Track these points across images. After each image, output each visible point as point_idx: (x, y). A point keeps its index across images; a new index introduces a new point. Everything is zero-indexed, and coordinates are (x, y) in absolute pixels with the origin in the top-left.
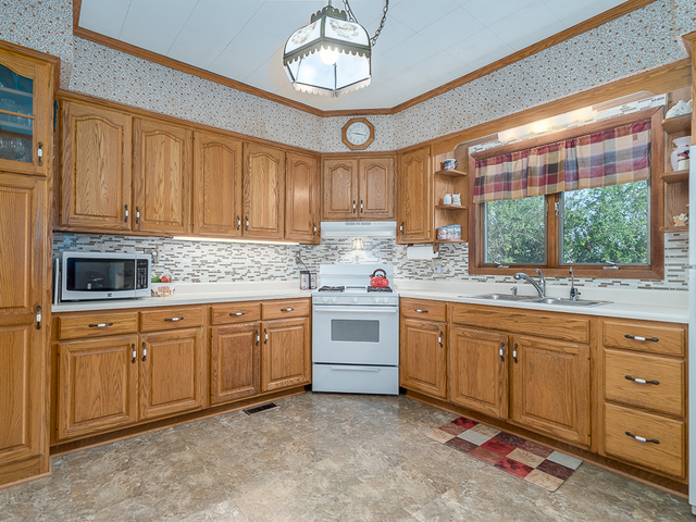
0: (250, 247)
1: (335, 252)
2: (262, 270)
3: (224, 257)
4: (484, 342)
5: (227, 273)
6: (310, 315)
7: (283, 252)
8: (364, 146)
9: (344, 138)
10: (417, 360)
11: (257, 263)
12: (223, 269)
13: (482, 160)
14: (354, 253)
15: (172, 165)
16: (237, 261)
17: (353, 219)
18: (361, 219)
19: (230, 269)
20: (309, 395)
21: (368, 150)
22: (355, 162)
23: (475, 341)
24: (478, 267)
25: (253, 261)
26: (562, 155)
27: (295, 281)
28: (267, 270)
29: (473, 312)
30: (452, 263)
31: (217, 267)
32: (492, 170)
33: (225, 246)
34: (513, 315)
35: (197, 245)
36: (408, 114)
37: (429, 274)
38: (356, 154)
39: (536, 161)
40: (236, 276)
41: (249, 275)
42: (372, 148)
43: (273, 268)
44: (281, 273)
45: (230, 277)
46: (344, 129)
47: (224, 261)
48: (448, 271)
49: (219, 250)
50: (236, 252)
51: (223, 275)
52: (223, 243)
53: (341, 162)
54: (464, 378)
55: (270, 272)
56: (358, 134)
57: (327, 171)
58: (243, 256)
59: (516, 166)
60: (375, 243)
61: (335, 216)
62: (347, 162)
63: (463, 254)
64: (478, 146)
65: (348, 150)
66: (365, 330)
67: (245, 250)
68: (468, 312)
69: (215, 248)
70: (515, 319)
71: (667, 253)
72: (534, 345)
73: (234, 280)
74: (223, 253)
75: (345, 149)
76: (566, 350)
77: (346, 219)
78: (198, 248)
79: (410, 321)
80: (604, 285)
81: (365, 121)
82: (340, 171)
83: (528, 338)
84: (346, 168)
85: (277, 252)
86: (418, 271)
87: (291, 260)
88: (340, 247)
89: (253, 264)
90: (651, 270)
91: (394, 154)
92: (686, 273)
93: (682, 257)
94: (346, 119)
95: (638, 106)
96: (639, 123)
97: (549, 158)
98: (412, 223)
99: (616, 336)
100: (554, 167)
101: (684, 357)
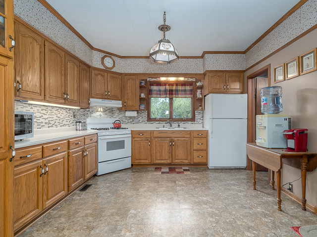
0: (56, 109)
1: (89, 113)
2: (61, 122)
3: (44, 114)
4: (164, 142)
5: (46, 123)
6: (97, 142)
7: (68, 112)
8: (111, 68)
9: (103, 63)
10: (140, 152)
11: (59, 117)
12: (44, 121)
13: (152, 84)
14: (98, 114)
15: (36, 59)
16: (50, 116)
17: (105, 99)
18: (108, 99)
19: (47, 121)
20: (97, 177)
21: (112, 70)
22: (106, 74)
23: (162, 142)
24: (150, 119)
25: (57, 116)
26: (174, 88)
27: (73, 126)
28: (62, 121)
29: (161, 133)
30: (141, 118)
31: (41, 120)
32: (155, 88)
33: (45, 108)
34: (172, 133)
35: (31, 106)
36: (129, 61)
37: (131, 122)
38: (107, 71)
39: (168, 87)
40: (50, 125)
41: (55, 124)
42: (114, 70)
43: (65, 120)
44: (68, 123)
45: (47, 125)
46: (103, 59)
47: (45, 117)
48: (139, 121)
49: (42, 110)
50: (49, 111)
51: (44, 124)
52: (44, 106)
53: (100, 72)
54: (158, 154)
55: (64, 123)
56: (108, 62)
57: (93, 75)
58: (53, 114)
59: (162, 88)
60: (106, 109)
61: (97, 96)
62: (102, 73)
63: (145, 114)
64: (150, 79)
65: (104, 68)
66: (120, 145)
67: (53, 110)
68: (159, 133)
69: (40, 109)
71: (196, 115)
72: (178, 140)
73: (49, 127)
74: (44, 112)
75: (102, 67)
76: (186, 140)
77: (102, 98)
78: (32, 108)
79: (136, 139)
80: (184, 123)
81: (111, 57)
82: (99, 77)
83: (176, 138)
84: (103, 76)
85: (66, 112)
86: (126, 121)
87: (72, 116)
88: (91, 110)
89: (57, 118)
90: (193, 119)
91: (121, 74)
92: (199, 120)
93: (198, 116)
94: (103, 55)
95: (190, 80)
96: (191, 84)
97: (171, 88)
98: (130, 103)
99: (195, 135)
100: (172, 90)
101: (206, 137)
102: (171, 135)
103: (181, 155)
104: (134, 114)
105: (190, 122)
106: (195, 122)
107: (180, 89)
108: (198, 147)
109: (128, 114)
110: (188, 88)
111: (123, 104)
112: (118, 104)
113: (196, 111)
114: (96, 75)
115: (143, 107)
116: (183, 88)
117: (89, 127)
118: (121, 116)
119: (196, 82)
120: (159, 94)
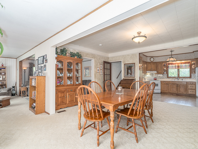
9: (150, 60)
10: (164, 88)
14: (148, 75)
18: (152, 71)
24: (168, 77)
30: (164, 76)
32: (170, 65)
36: (159, 57)
37: (160, 78)
38: (152, 62)
39: (176, 65)
42: (154, 61)
46: (150, 59)
48: (164, 78)
54: (172, 89)
56: (152, 59)
59: (174, 65)
60: (151, 74)
61: (149, 70)
63: (166, 75)
72: (180, 85)
75: (150, 61)
80: (185, 79)
84: (150, 64)
86: (158, 78)
90: (190, 77)
91: (156, 62)
93: (193, 76)
94: (150, 57)
96: (189, 63)
97: (178, 65)
98: (160, 72)
100: (179, 66)
101: (195, 84)
102: (178, 83)
103: (182, 90)
104: (162, 75)
106: (191, 79)
107: (183, 65)
108: (191, 88)
109: (159, 75)
110: (187, 64)
111: (157, 72)
112: (155, 72)
113: (192, 74)
114: (148, 64)
115: (165, 73)
116: (185, 65)
117: (146, 79)
118: (156, 76)
119: (192, 62)
120: (172, 68)
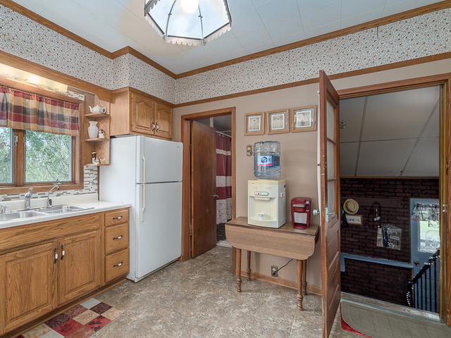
4: (37, 256)
23: (28, 259)
29: (23, 233)
34: (59, 225)
68: (17, 234)
70: (60, 227)
71: (85, 176)
72: (73, 241)
76: (91, 236)
80: (59, 195)
83: (69, 238)
92: (90, 185)
93: (89, 177)
95: (74, 95)
96: (74, 104)
99: (109, 219)
100: (26, 110)
101: (128, 221)
103: (80, 277)
105: (72, 192)
106: (84, 191)
107: (50, 111)
110: (68, 113)
113: (85, 167)
116: (57, 110)
119: (88, 103)
